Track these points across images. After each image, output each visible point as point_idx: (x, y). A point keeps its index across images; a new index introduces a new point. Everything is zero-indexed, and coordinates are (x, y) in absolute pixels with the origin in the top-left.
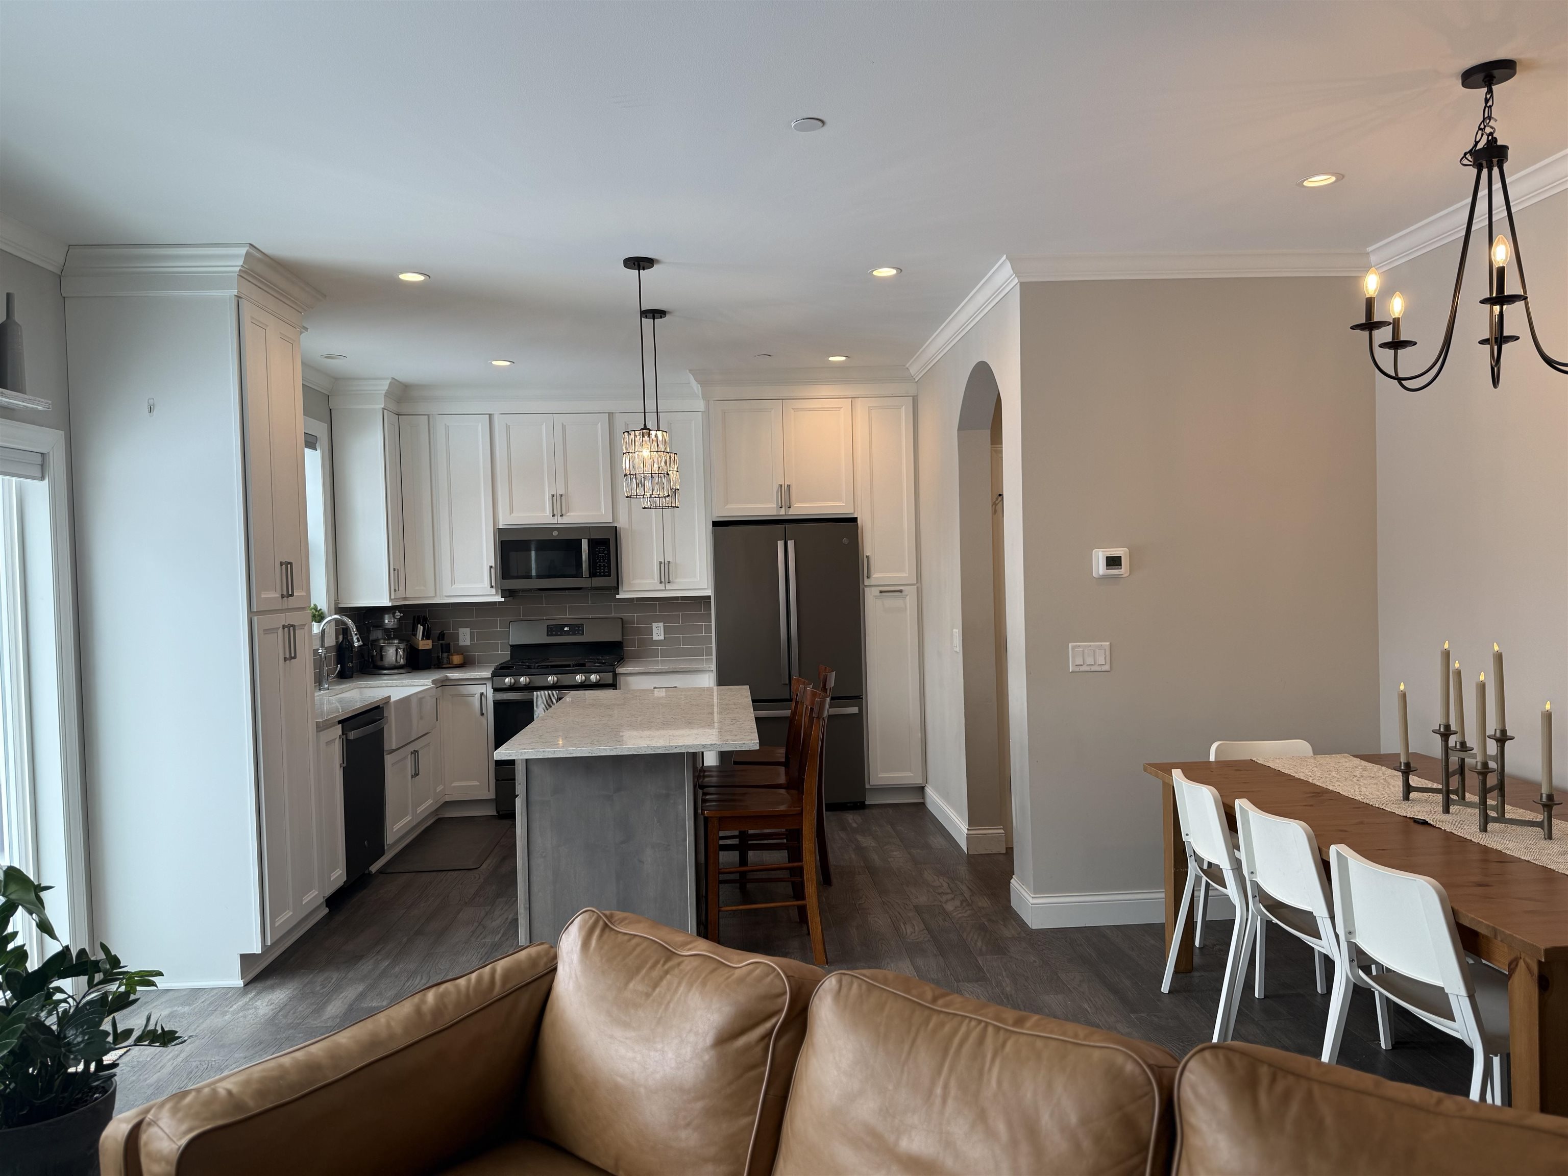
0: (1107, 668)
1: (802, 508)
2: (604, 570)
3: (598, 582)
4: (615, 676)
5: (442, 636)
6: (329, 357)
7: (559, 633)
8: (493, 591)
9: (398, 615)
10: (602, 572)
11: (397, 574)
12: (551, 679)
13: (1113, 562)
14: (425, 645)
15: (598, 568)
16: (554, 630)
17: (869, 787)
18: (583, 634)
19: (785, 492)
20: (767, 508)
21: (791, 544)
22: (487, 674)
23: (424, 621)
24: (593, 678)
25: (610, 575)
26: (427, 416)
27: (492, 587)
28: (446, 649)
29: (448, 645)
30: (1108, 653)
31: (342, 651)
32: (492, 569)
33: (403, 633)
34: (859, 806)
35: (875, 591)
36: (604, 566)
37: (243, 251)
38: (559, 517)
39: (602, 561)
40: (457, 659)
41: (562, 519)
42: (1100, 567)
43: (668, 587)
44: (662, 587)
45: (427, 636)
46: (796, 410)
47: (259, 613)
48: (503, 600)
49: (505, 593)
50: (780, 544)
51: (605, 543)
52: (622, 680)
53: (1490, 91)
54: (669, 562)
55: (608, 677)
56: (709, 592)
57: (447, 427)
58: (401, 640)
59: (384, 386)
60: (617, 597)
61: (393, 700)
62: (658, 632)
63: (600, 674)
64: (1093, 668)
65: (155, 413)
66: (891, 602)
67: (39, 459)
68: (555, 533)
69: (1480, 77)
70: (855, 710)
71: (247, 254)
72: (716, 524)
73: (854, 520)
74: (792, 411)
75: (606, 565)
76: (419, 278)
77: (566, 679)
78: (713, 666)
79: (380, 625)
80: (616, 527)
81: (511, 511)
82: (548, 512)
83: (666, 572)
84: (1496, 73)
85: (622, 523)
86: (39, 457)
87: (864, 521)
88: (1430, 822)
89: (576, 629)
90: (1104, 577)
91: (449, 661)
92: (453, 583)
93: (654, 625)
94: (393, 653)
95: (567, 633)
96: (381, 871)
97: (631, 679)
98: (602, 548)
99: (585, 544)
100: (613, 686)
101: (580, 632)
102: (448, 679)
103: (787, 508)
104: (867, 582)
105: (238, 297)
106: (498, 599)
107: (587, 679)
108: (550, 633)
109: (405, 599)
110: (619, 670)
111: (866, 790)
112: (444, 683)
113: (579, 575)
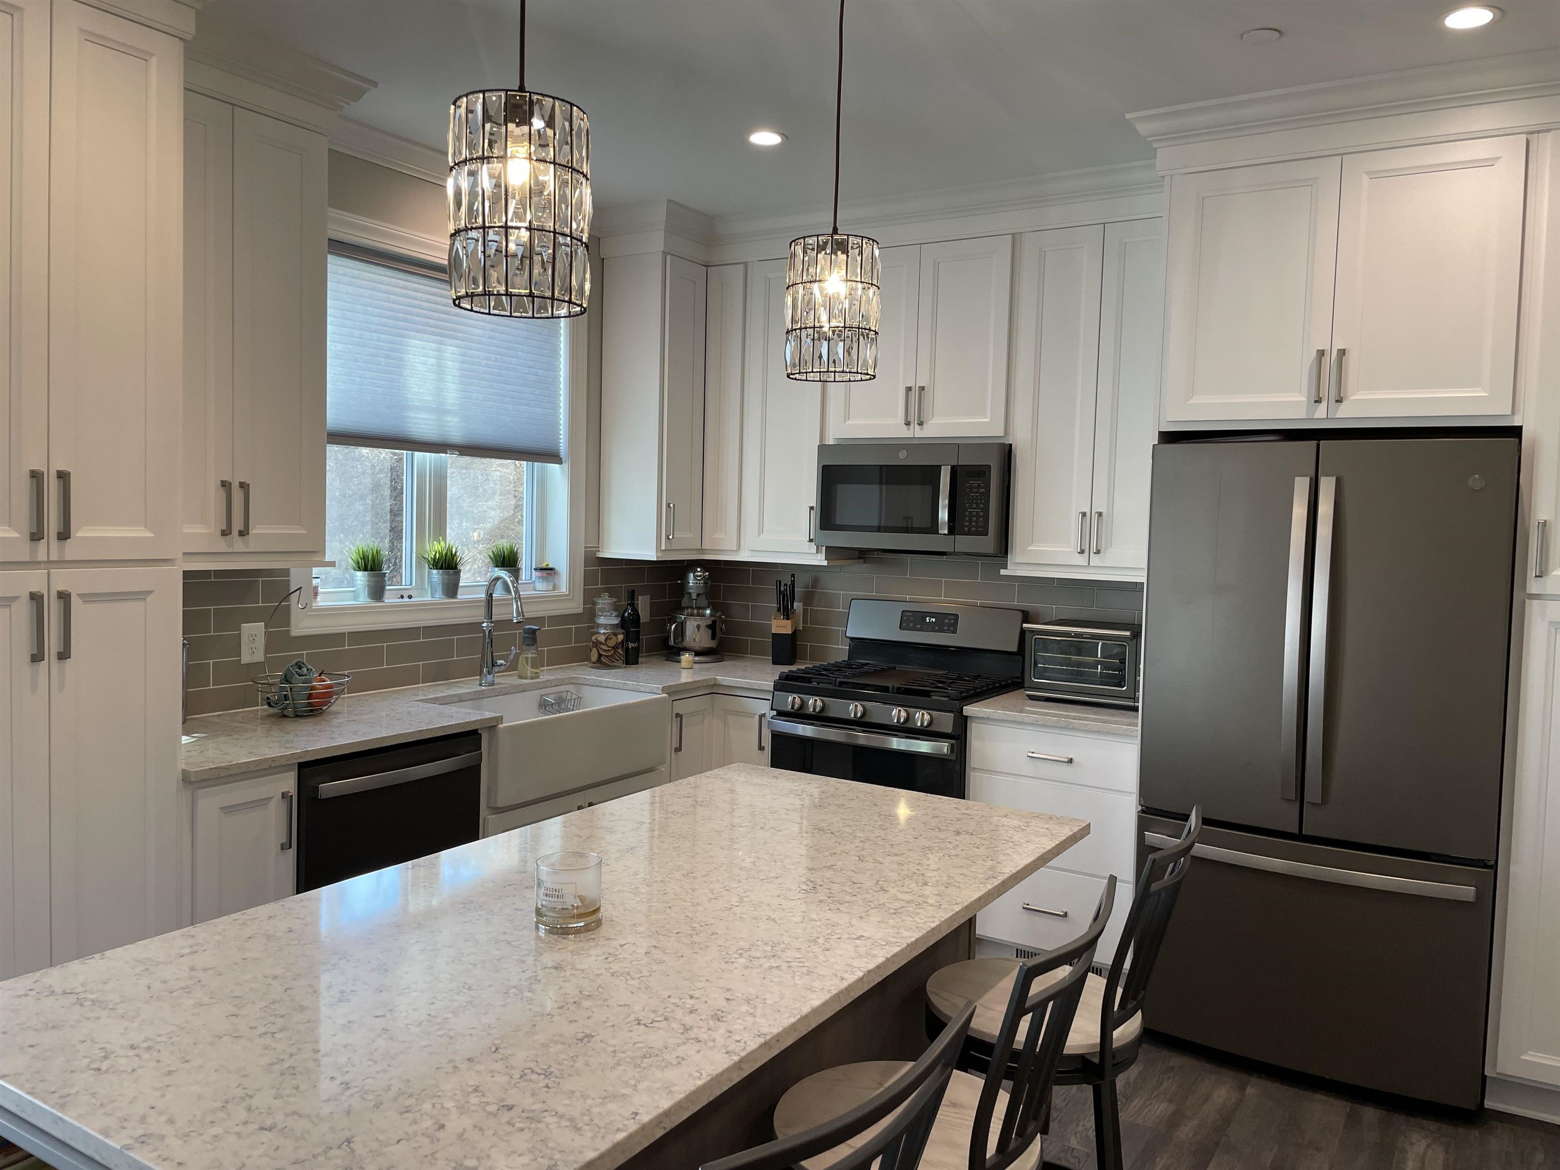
1: (1370, 403)
2: (977, 522)
3: (965, 543)
4: (963, 722)
7: (919, 626)
8: (814, 548)
9: (701, 574)
10: (973, 527)
11: (666, 516)
12: (855, 708)
15: (967, 519)
16: (912, 619)
17: (1494, 1075)
18: (955, 632)
19: (1332, 367)
20: (1288, 405)
21: (1327, 487)
22: (769, 685)
24: (921, 718)
25: (985, 533)
26: (742, 266)
27: (811, 540)
32: (812, 511)
34: (1464, 1112)
35: (1554, 610)
36: (978, 517)
38: (917, 426)
39: (974, 506)
41: (922, 429)
43: (1095, 560)
44: (1081, 560)
46: (1374, 175)
48: (825, 563)
49: (832, 552)
50: (1300, 483)
51: (981, 472)
52: (975, 731)
54: (1100, 514)
55: (946, 722)
59: (660, 214)
60: (1003, 572)
63: (934, 713)
68: (903, 454)
70: (1467, 892)
73: (1515, 432)
74: (1366, 179)
75: (981, 514)
77: (877, 712)
80: (1011, 445)
81: (847, 417)
82: (901, 419)
85: (1020, 438)
89: (947, 622)
92: (761, 531)
95: (931, 628)
97: (991, 729)
98: (975, 483)
99: (945, 473)
101: (952, 628)
102: (716, 685)
103: (1332, 400)
104: (1534, 587)
106: (820, 560)
107: (911, 717)
108: (904, 624)
109: (702, 551)
110: (970, 710)
111: (1484, 1078)
112: (714, 690)
113: (933, 528)
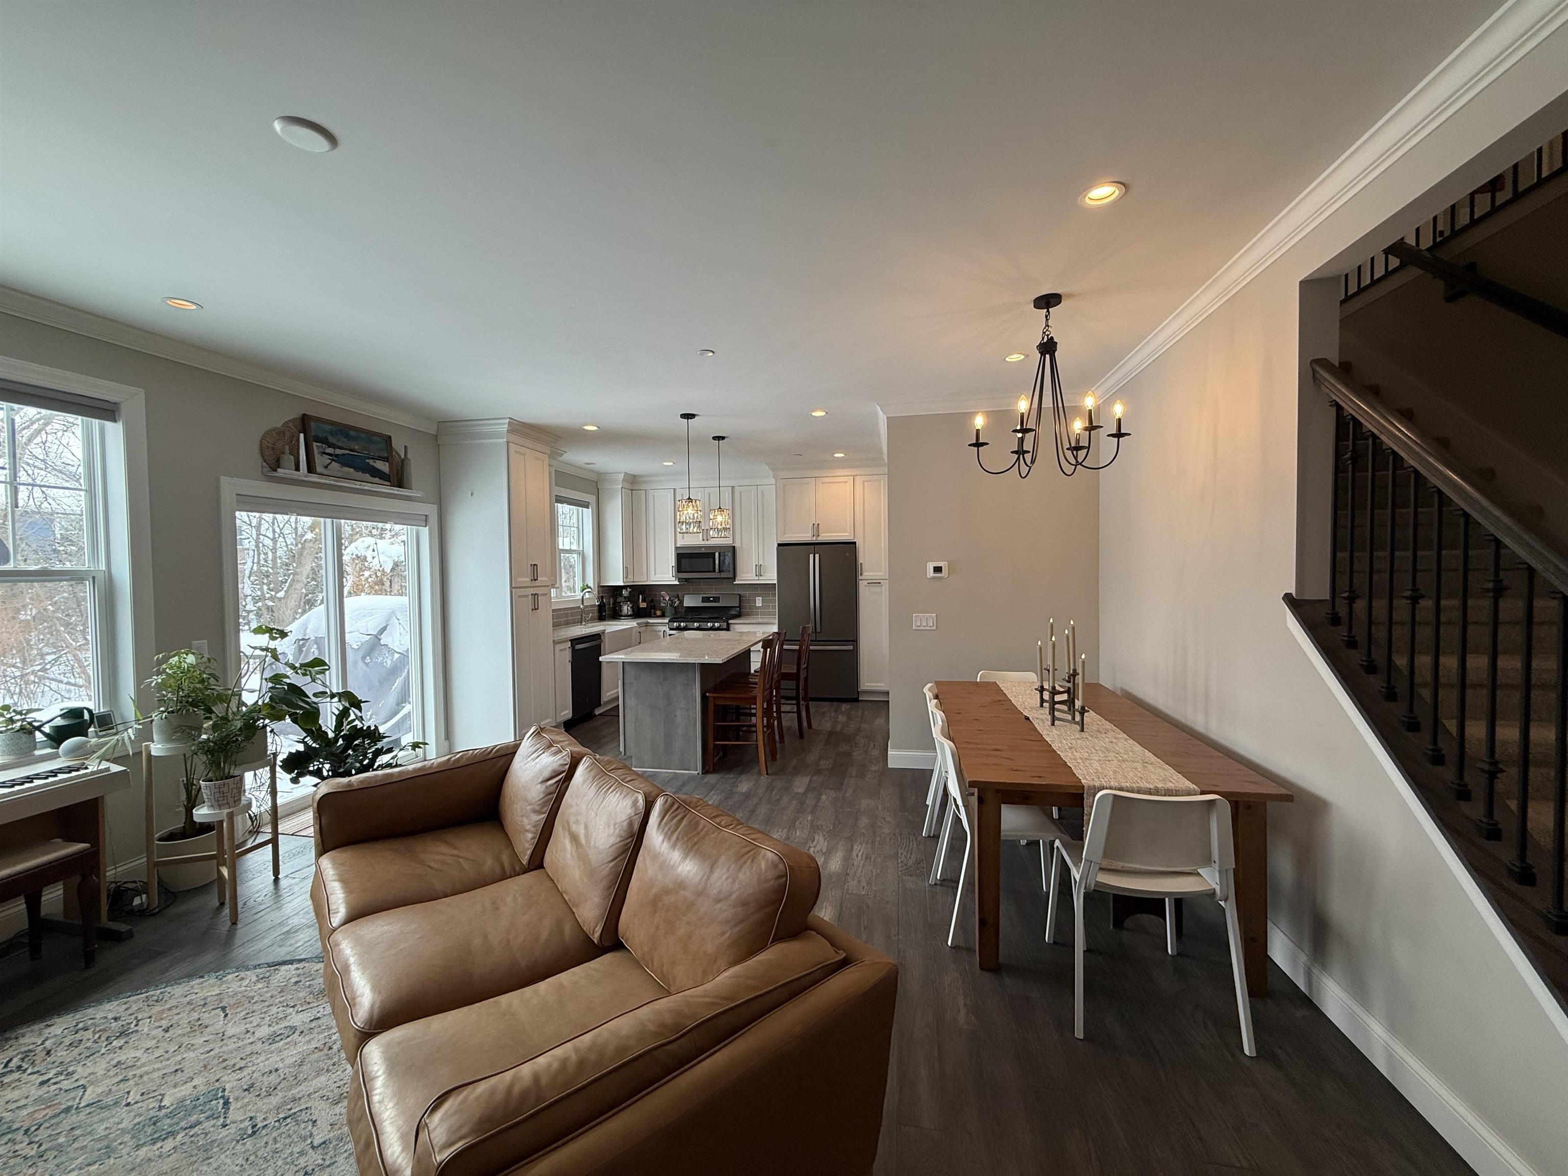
0: (934, 628)
1: (825, 537)
2: (727, 569)
3: (724, 575)
4: (728, 625)
5: (652, 601)
6: (587, 464)
8: (674, 579)
9: (629, 590)
10: (725, 570)
11: (626, 570)
12: (696, 625)
13: (938, 570)
14: (643, 605)
15: (724, 568)
16: (705, 600)
17: (860, 690)
19: (816, 528)
20: (807, 537)
21: (817, 557)
22: (667, 621)
23: (642, 593)
24: (717, 625)
25: (730, 573)
26: (645, 489)
27: (674, 576)
28: (654, 608)
29: (654, 606)
30: (935, 620)
31: (601, 608)
32: (674, 568)
33: (632, 599)
34: (857, 700)
35: (865, 582)
36: (726, 567)
37: (507, 421)
39: (726, 564)
40: (658, 613)
41: (707, 542)
42: (931, 573)
43: (760, 578)
44: (757, 578)
45: (644, 601)
46: (823, 483)
47: (515, 588)
48: (679, 583)
49: (679, 580)
50: (811, 556)
51: (727, 554)
52: (732, 626)
53: (1048, 311)
54: (761, 565)
55: (724, 625)
56: (775, 582)
57: (654, 496)
58: (631, 602)
59: (621, 476)
60: (736, 583)
61: (607, 631)
62: (759, 602)
63: (721, 623)
64: (927, 628)
65: (474, 496)
66: (873, 589)
67: (424, 518)
68: (703, 549)
69: (1043, 303)
70: (851, 647)
71: (509, 422)
72: (779, 545)
73: (855, 543)
74: (819, 484)
75: (728, 566)
76: (595, 428)
77: (703, 625)
78: (777, 621)
79: (621, 595)
80: (735, 546)
81: (683, 539)
82: (701, 538)
83: (759, 572)
84: (1051, 300)
85: (737, 545)
86: (424, 517)
87: (859, 544)
88: (1031, 719)
89: (716, 599)
90: (933, 578)
91: (655, 614)
92: (655, 574)
93: (757, 598)
94: (626, 609)
95: (712, 601)
96: (600, 715)
97: (736, 626)
98: (726, 557)
99: (717, 554)
100: (728, 629)
101: (718, 601)
102: (648, 623)
103: (817, 536)
104: (860, 577)
105: (508, 442)
106: (677, 583)
107: (714, 625)
108: (703, 601)
109: (633, 582)
110: (730, 621)
111: (858, 692)
112: (647, 624)
113: (714, 571)
